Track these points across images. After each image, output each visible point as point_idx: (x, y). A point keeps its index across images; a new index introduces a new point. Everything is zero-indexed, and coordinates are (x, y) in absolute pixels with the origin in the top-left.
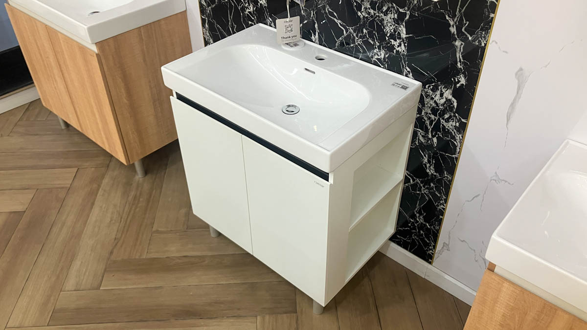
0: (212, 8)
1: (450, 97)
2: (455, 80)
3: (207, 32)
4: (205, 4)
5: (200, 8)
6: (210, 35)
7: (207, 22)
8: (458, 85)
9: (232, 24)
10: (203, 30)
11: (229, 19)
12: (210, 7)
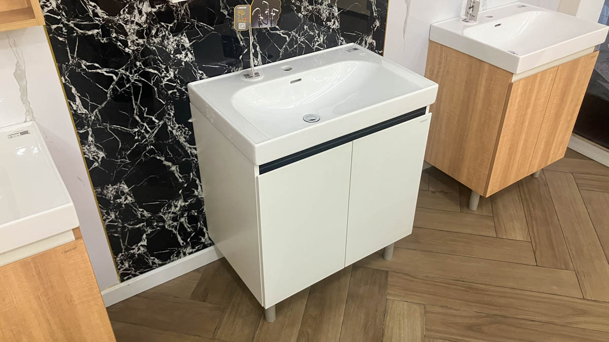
0: (99, 111)
1: (371, 40)
2: (373, 26)
3: (92, 147)
4: (84, 111)
5: (75, 121)
6: (98, 148)
7: (90, 133)
8: (375, 29)
9: (140, 109)
10: (82, 150)
11: (135, 106)
12: (97, 110)
